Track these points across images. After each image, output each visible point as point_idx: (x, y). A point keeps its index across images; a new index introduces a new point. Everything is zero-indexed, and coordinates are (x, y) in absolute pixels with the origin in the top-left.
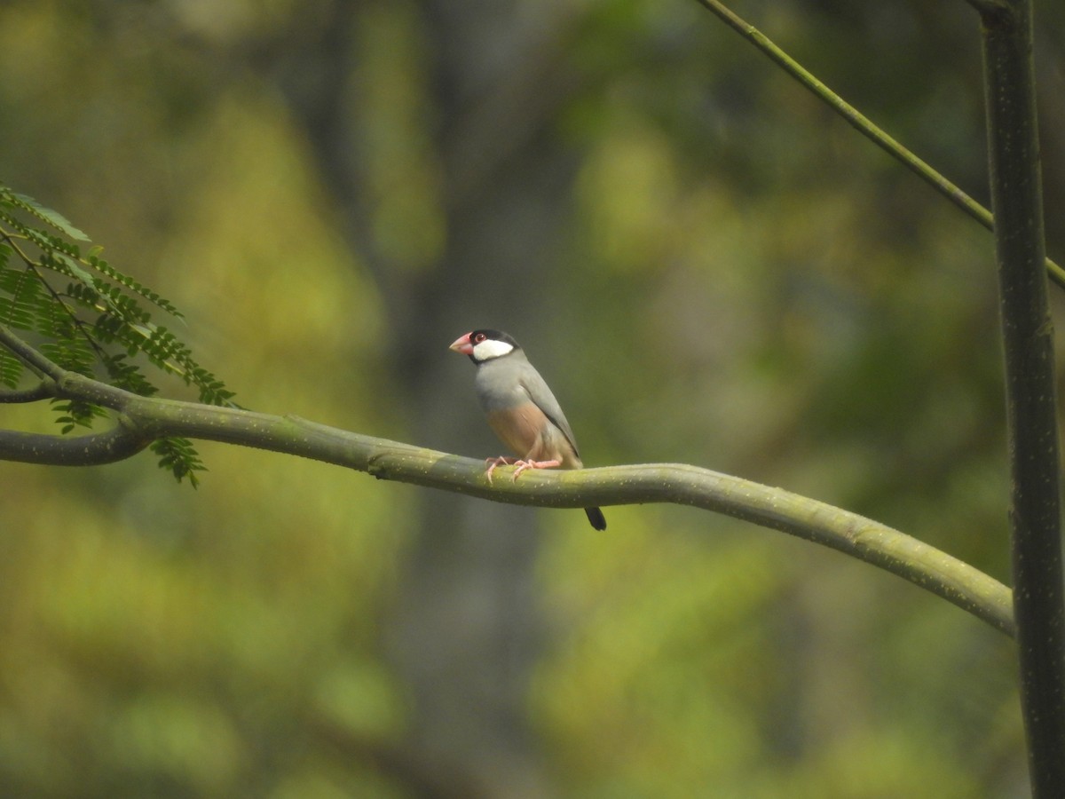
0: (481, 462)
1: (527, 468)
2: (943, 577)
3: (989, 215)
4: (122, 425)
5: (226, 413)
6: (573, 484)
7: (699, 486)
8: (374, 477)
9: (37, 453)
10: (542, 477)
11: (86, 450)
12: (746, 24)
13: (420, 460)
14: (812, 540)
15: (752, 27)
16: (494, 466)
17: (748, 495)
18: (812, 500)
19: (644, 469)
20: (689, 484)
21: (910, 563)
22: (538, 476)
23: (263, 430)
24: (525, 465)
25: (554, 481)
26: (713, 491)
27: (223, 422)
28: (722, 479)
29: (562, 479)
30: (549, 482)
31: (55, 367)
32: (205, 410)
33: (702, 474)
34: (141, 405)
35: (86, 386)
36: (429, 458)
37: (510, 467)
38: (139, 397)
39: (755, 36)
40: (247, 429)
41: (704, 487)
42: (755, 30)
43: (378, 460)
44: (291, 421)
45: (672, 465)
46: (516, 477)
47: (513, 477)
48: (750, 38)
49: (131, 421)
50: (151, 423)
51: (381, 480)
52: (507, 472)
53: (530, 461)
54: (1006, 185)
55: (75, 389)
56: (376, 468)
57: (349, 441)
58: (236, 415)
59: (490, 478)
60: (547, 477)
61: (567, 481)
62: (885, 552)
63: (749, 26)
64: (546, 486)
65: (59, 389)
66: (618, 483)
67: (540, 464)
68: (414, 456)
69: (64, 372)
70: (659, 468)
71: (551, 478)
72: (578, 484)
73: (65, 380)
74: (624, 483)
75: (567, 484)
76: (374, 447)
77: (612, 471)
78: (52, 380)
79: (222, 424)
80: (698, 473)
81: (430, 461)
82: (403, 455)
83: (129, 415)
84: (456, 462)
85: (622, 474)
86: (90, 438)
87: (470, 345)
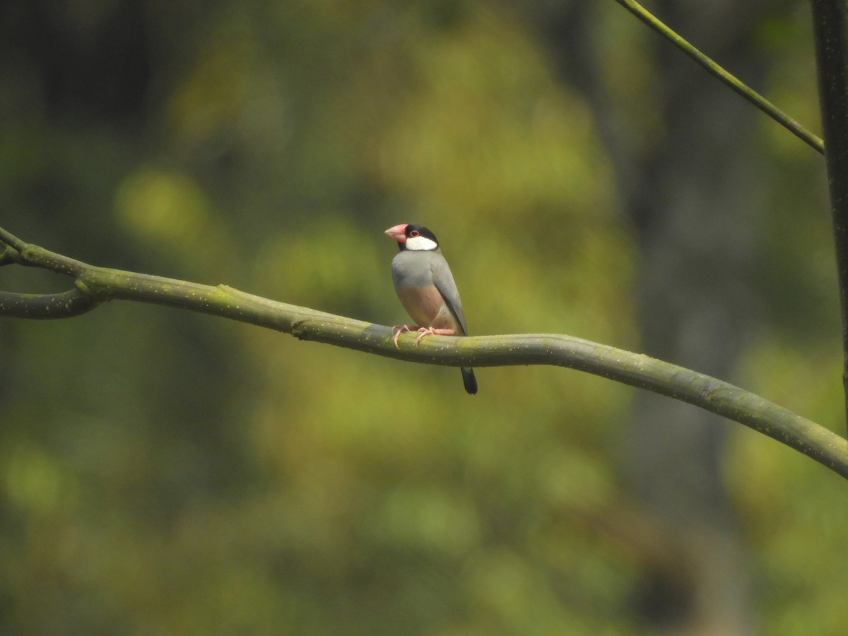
0: (388, 328)
1: (428, 334)
2: (783, 427)
3: (821, 142)
4: (79, 290)
5: (168, 283)
6: (469, 349)
7: (576, 353)
8: (297, 338)
10: (442, 342)
13: (337, 326)
14: (673, 397)
16: (399, 332)
17: (618, 361)
18: (671, 365)
19: (529, 338)
20: (569, 351)
21: (755, 416)
22: (437, 341)
23: (201, 298)
24: (427, 331)
25: (452, 346)
26: (589, 357)
27: (166, 290)
28: (596, 347)
29: (459, 344)
30: (448, 347)
32: (149, 280)
33: (579, 343)
34: (94, 275)
35: (46, 257)
36: (344, 324)
37: (414, 333)
38: (92, 267)
40: (187, 297)
41: (581, 354)
43: (301, 325)
44: (224, 291)
45: (553, 335)
46: (419, 342)
47: (416, 342)
50: (103, 288)
51: (303, 341)
52: (411, 337)
53: (431, 328)
54: (833, 117)
55: (34, 260)
56: (299, 332)
57: (275, 309)
59: (396, 343)
60: (445, 342)
61: (463, 346)
62: (735, 407)
64: (445, 350)
65: (23, 259)
66: (507, 349)
67: (438, 331)
68: (331, 322)
69: (26, 245)
70: (542, 337)
71: (449, 343)
72: (473, 350)
73: (27, 251)
74: (513, 350)
75: (463, 349)
76: (297, 315)
77: (502, 339)
78: (16, 251)
79: (166, 292)
80: (576, 342)
81: (346, 328)
82: (323, 321)
83: (83, 282)
84: (367, 329)
85: (511, 341)
86: (52, 298)
87: (403, 236)
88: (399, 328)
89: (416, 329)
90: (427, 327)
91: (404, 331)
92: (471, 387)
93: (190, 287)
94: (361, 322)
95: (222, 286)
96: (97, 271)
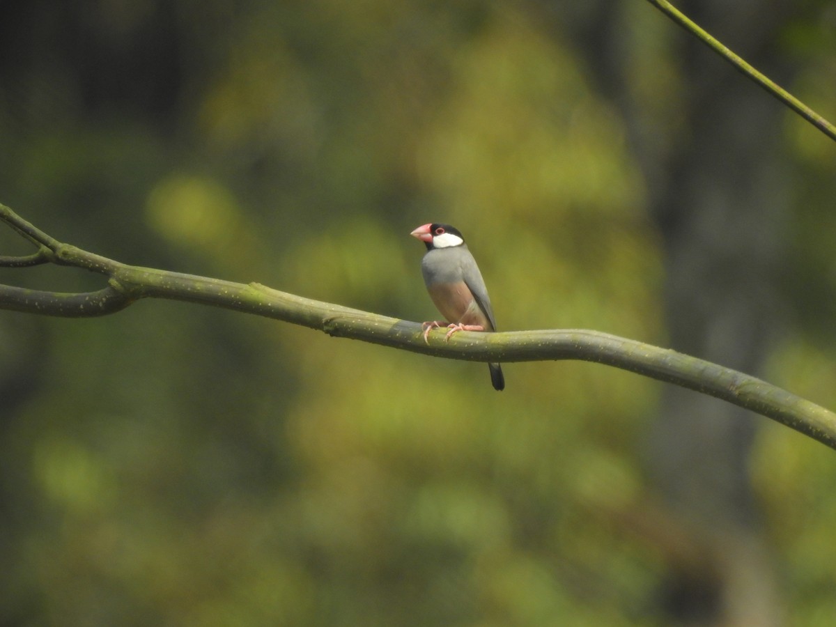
0: (418, 325)
1: (458, 330)
2: (810, 421)
4: (113, 289)
5: (201, 282)
6: (498, 344)
7: (605, 348)
8: (329, 335)
9: (39, 307)
10: (471, 338)
11: (82, 307)
13: (368, 323)
14: (701, 392)
16: (429, 328)
17: (647, 356)
18: (699, 360)
19: (558, 334)
20: (597, 347)
21: (783, 410)
22: (467, 337)
23: (233, 296)
24: (456, 327)
25: (482, 342)
26: (617, 352)
27: (199, 288)
28: (625, 343)
29: (488, 340)
30: (477, 342)
31: (53, 241)
32: (182, 278)
33: (608, 338)
34: (127, 273)
35: (80, 256)
36: (375, 321)
37: (444, 329)
38: (125, 266)
40: (220, 294)
41: (610, 349)
43: (332, 322)
44: (256, 289)
45: (582, 331)
47: (446, 338)
49: (119, 285)
50: (137, 287)
51: (334, 338)
52: (441, 333)
53: (460, 324)
55: (70, 259)
56: (331, 329)
57: (306, 306)
58: (210, 283)
59: (426, 339)
60: (475, 338)
61: (493, 342)
62: (762, 401)
64: (475, 345)
65: (57, 258)
66: (536, 344)
67: (468, 327)
68: (362, 319)
69: (60, 245)
70: (571, 333)
71: (479, 339)
72: (502, 345)
73: (62, 251)
74: (542, 345)
75: (492, 344)
76: (328, 312)
77: (531, 334)
78: (50, 250)
79: (198, 290)
80: (604, 338)
81: (376, 324)
82: (354, 318)
83: (117, 281)
84: (396, 325)
85: (540, 337)
86: (86, 297)
87: (429, 235)
88: (428, 324)
89: (446, 325)
90: (456, 323)
91: (434, 327)
92: (498, 383)
93: (222, 285)
94: (391, 318)
95: (254, 283)
96: (130, 270)
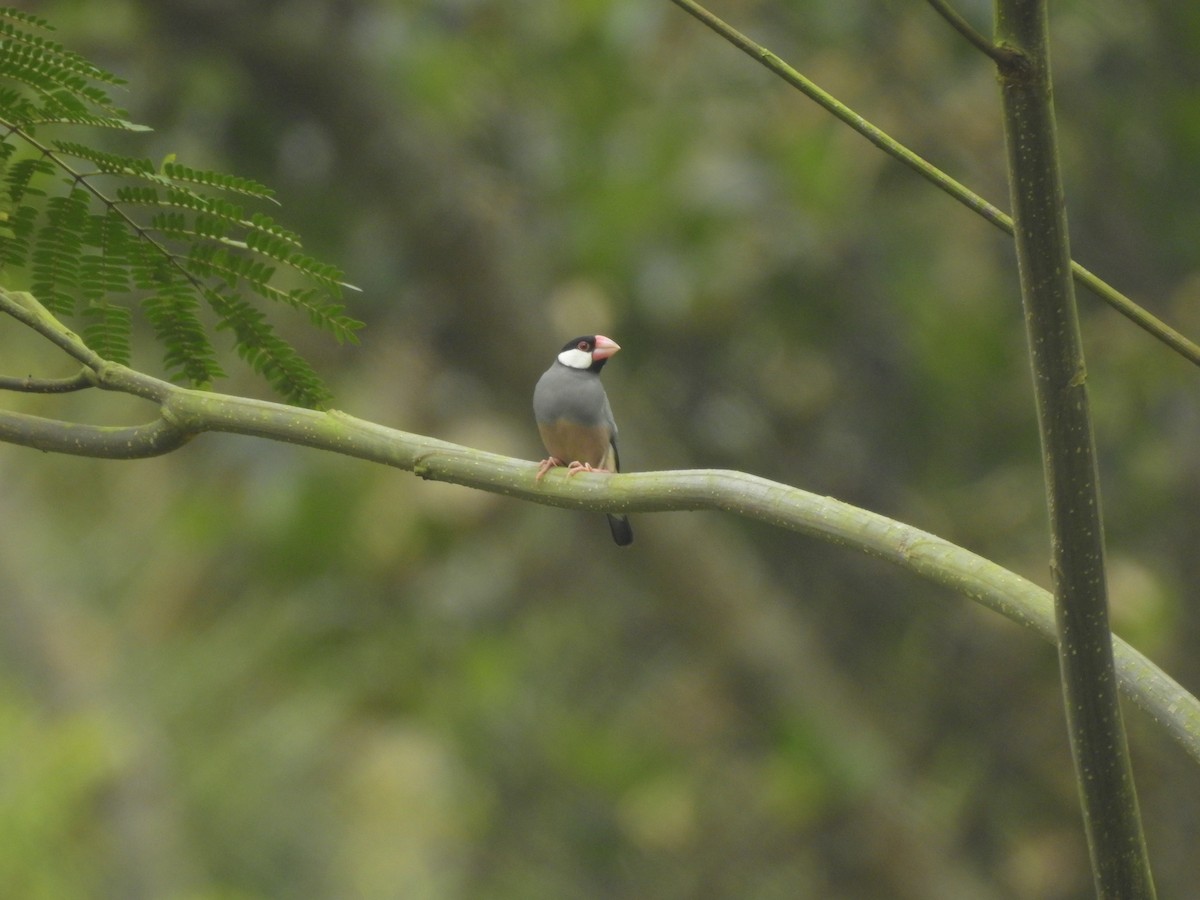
4: (166, 420)
5: (269, 409)
6: (621, 489)
8: (421, 478)
9: (80, 446)
11: (129, 444)
12: (759, 47)
15: (766, 50)
16: (545, 468)
18: (862, 510)
21: (964, 579)
23: (305, 428)
24: (579, 467)
27: (265, 418)
31: (96, 359)
32: (247, 405)
34: (183, 399)
35: (127, 377)
38: (179, 389)
39: (768, 59)
40: (290, 427)
41: (753, 496)
42: (769, 53)
43: (426, 460)
44: (335, 417)
48: (764, 61)
50: (193, 418)
51: (428, 482)
55: (115, 381)
56: (423, 469)
57: (394, 440)
58: (279, 412)
60: (594, 482)
61: (615, 485)
62: (940, 567)
63: (762, 48)
65: (100, 381)
66: (666, 490)
70: (707, 475)
72: (626, 490)
73: (106, 370)
76: (419, 447)
78: (93, 370)
81: (478, 463)
82: (450, 455)
83: (170, 409)
85: (670, 480)
86: (133, 431)
89: (564, 464)
90: (581, 460)
93: (293, 413)
95: (333, 411)
96: (186, 395)
